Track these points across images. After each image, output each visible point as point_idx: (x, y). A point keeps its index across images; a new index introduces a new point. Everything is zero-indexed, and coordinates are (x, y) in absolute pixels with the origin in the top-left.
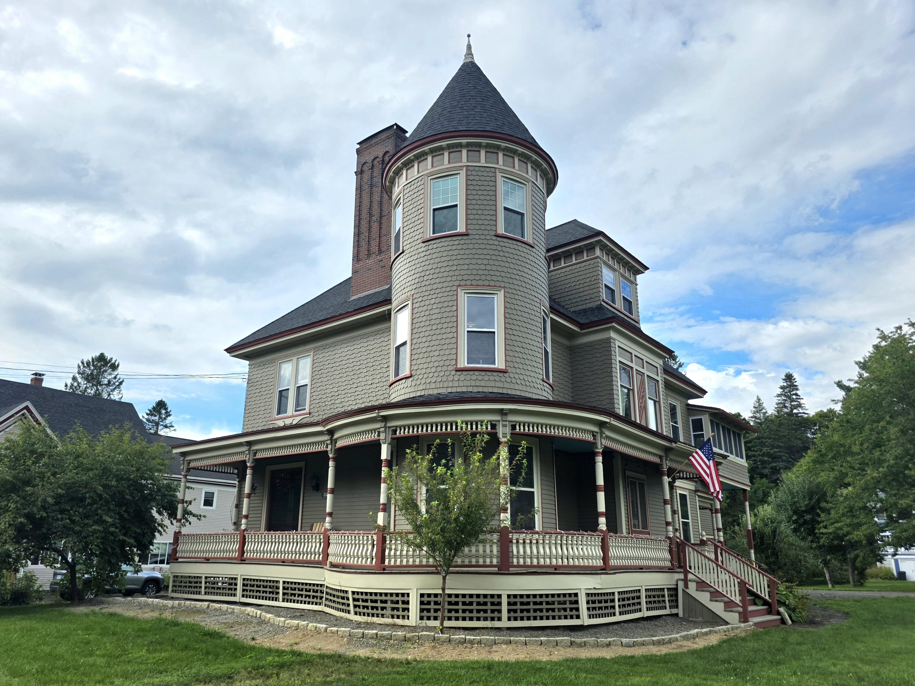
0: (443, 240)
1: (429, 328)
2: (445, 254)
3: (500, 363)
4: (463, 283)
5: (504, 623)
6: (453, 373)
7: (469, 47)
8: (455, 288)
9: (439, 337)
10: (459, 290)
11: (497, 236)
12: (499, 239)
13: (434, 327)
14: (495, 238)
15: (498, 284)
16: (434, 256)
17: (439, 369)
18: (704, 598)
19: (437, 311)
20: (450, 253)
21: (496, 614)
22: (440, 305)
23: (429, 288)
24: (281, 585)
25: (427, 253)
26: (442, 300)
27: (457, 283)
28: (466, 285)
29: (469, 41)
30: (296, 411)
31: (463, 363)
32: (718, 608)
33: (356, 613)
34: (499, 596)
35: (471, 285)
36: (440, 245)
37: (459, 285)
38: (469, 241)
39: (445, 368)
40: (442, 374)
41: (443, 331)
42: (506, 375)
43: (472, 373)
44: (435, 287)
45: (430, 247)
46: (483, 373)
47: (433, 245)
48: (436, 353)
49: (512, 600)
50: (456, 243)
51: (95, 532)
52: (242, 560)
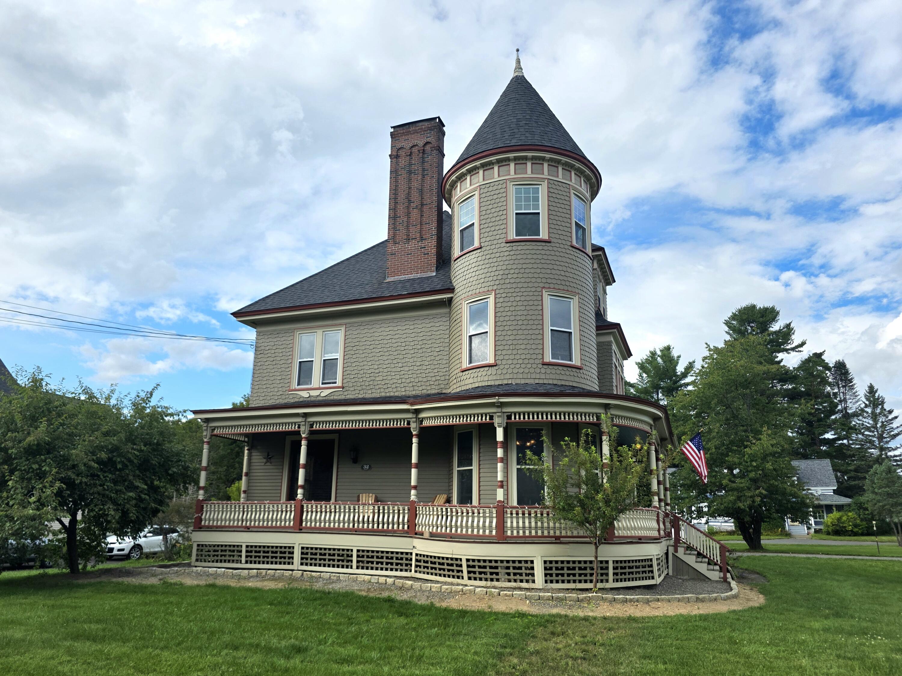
0: (528, 243)
1: (514, 323)
2: (530, 256)
3: (576, 361)
4: (547, 285)
5: (611, 584)
6: (540, 366)
7: (518, 61)
8: (540, 289)
9: (526, 332)
10: (544, 291)
11: (572, 246)
12: (574, 250)
13: (520, 323)
14: (571, 248)
15: (574, 290)
16: (519, 257)
17: (526, 361)
18: (691, 560)
19: (523, 308)
20: (535, 256)
21: (604, 577)
22: (525, 303)
23: (514, 286)
24: (355, 554)
25: (511, 253)
26: (528, 298)
27: (542, 285)
28: (549, 288)
29: (518, 56)
30: (323, 384)
31: (548, 358)
32: (702, 568)
33: (470, 578)
34: (607, 562)
35: (554, 288)
36: (525, 248)
37: (544, 287)
38: (551, 248)
39: (532, 361)
40: (529, 366)
41: (529, 327)
42: (581, 371)
43: (556, 367)
44: (520, 285)
45: (514, 248)
46: (565, 369)
47: (515, 246)
48: (523, 347)
50: (540, 248)
52: (300, 529)
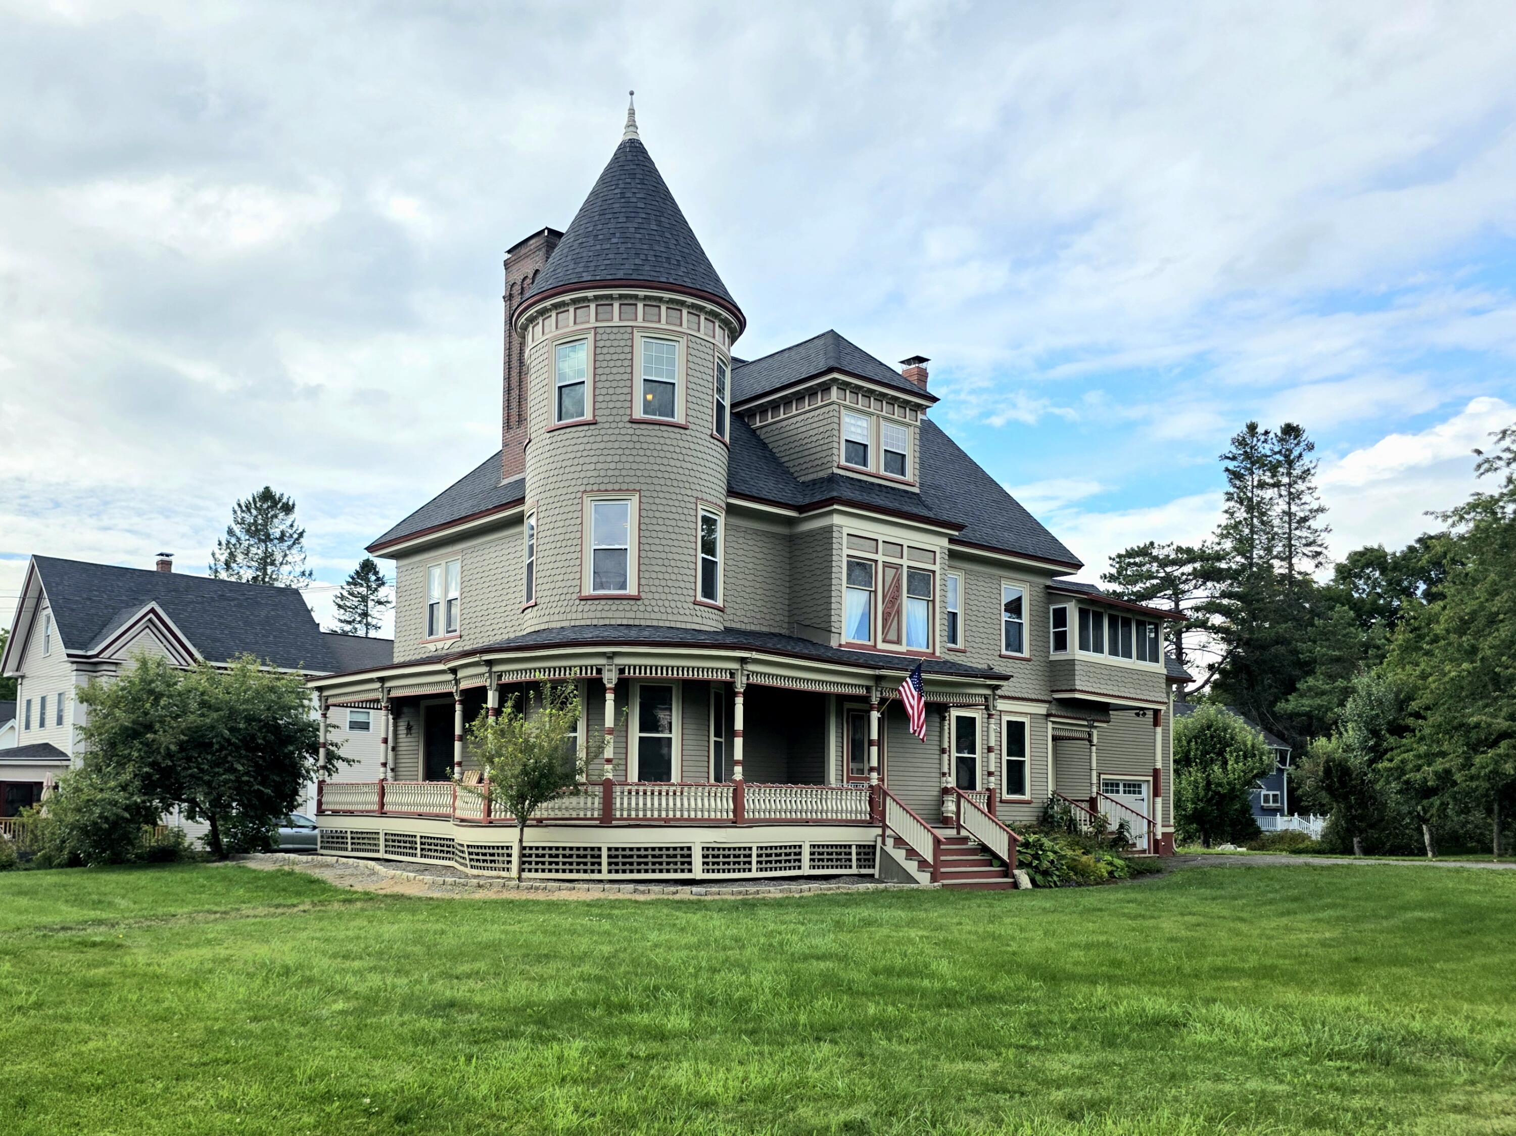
0: (568, 430)
1: (553, 546)
2: (570, 449)
3: (631, 589)
4: (589, 488)
5: (605, 876)
6: (577, 602)
7: (632, 113)
8: (579, 495)
9: (564, 557)
10: (584, 497)
11: (632, 422)
12: (634, 426)
13: (559, 545)
14: (629, 425)
15: (631, 487)
16: (559, 451)
17: (563, 597)
18: (899, 855)
19: (561, 524)
20: (576, 448)
21: (596, 867)
22: (564, 517)
23: (553, 493)
24: (419, 840)
25: (552, 447)
26: (567, 510)
27: (582, 488)
28: (592, 491)
29: (632, 103)
30: (448, 632)
31: (589, 590)
32: (911, 867)
33: (472, 867)
34: (600, 849)
35: (599, 490)
36: (564, 437)
37: (585, 491)
38: (597, 432)
39: (568, 597)
40: (565, 603)
41: (567, 550)
42: (639, 603)
43: (597, 602)
44: (559, 492)
45: (554, 440)
46: (610, 602)
47: (559, 436)
48: (560, 578)
49: (613, 853)
50: (582, 434)
51: (226, 782)
52: (382, 813)
